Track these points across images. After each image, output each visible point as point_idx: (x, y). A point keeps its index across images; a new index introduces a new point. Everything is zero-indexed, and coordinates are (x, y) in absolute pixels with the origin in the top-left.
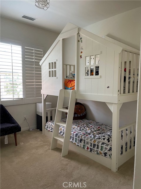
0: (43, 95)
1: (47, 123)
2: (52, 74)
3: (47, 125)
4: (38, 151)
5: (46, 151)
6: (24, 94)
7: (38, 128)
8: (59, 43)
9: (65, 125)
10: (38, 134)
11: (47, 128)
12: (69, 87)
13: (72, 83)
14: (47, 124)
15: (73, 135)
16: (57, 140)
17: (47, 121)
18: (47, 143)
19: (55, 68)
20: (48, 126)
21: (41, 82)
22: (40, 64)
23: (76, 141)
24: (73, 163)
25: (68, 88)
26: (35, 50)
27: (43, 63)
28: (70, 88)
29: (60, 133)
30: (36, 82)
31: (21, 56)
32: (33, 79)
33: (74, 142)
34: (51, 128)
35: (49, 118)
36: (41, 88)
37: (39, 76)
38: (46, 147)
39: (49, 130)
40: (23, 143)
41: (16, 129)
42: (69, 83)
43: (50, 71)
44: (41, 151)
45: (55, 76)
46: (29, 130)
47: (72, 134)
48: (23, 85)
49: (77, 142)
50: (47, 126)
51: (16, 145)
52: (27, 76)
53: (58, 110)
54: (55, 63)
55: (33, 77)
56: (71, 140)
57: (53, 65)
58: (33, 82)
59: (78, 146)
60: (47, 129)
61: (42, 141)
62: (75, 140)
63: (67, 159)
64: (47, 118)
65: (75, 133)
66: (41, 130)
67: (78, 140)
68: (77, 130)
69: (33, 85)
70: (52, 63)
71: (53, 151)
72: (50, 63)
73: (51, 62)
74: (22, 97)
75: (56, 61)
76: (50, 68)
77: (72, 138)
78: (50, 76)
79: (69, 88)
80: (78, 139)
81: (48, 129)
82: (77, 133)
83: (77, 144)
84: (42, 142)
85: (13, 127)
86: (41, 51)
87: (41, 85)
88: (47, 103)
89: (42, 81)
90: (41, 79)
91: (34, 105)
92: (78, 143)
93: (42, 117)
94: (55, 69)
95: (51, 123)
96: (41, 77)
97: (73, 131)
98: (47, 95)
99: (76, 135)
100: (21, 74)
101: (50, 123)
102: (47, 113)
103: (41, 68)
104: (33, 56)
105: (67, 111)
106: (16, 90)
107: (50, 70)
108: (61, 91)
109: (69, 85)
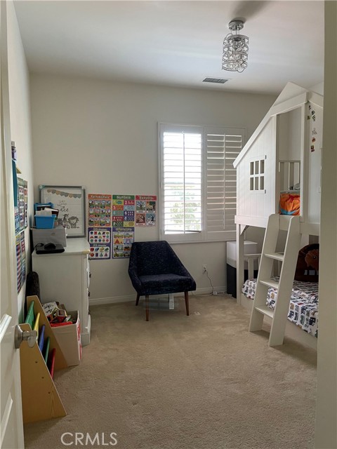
0: (238, 226)
1: (246, 282)
2: (257, 184)
3: (245, 287)
4: (225, 329)
5: (241, 332)
6: (203, 224)
7: (228, 292)
8: (270, 122)
9: (277, 286)
10: (227, 302)
11: (246, 291)
12: (289, 211)
13: (295, 201)
14: (245, 285)
15: (297, 309)
16: (262, 315)
17: (246, 278)
18: (243, 320)
19: (262, 172)
20: (247, 288)
21: (235, 200)
22: (235, 164)
23: (302, 322)
24: (290, 360)
25: (287, 212)
26: (227, 138)
27: (239, 163)
28: (291, 211)
29: (271, 303)
30: (227, 200)
31: (199, 152)
32: (221, 195)
33: (298, 323)
34: (253, 293)
35: (251, 274)
36: (235, 212)
37: (232, 189)
38: (241, 325)
39: (250, 297)
40: (199, 314)
41: (188, 285)
42: (288, 201)
43: (252, 179)
44: (229, 331)
45: (262, 188)
46: (212, 294)
47: (295, 308)
48: (203, 207)
49: (305, 323)
50: (245, 289)
51: (188, 315)
52: (210, 190)
53: (264, 255)
54: (263, 162)
55: (221, 189)
56: (292, 319)
57: (257, 167)
58: (220, 201)
59: (307, 331)
60: (245, 294)
61: (235, 315)
62: (300, 318)
63: (279, 352)
64: (246, 272)
65: (301, 306)
66: (235, 296)
67: (307, 320)
68: (307, 301)
69: (221, 206)
70: (257, 162)
71: (253, 334)
72: (252, 163)
73: (254, 161)
74: (200, 230)
75: (263, 158)
76: (252, 173)
77: (295, 315)
78: (252, 189)
79: (289, 213)
80: (306, 317)
81: (248, 295)
82: (304, 305)
83: (303, 328)
84: (235, 317)
85: (183, 280)
86: (239, 139)
87: (235, 206)
88: (245, 243)
89: (237, 198)
90: (235, 195)
91: (222, 245)
92: (306, 326)
93: (236, 269)
94: (262, 175)
95: (253, 283)
96: (235, 189)
97: (297, 301)
98: (247, 227)
99: (303, 309)
100: (199, 187)
101: (251, 284)
102: (246, 263)
103: (235, 172)
104: (221, 149)
105: (282, 258)
106: (193, 215)
107: (252, 176)
108: (271, 217)
109: (290, 207)
